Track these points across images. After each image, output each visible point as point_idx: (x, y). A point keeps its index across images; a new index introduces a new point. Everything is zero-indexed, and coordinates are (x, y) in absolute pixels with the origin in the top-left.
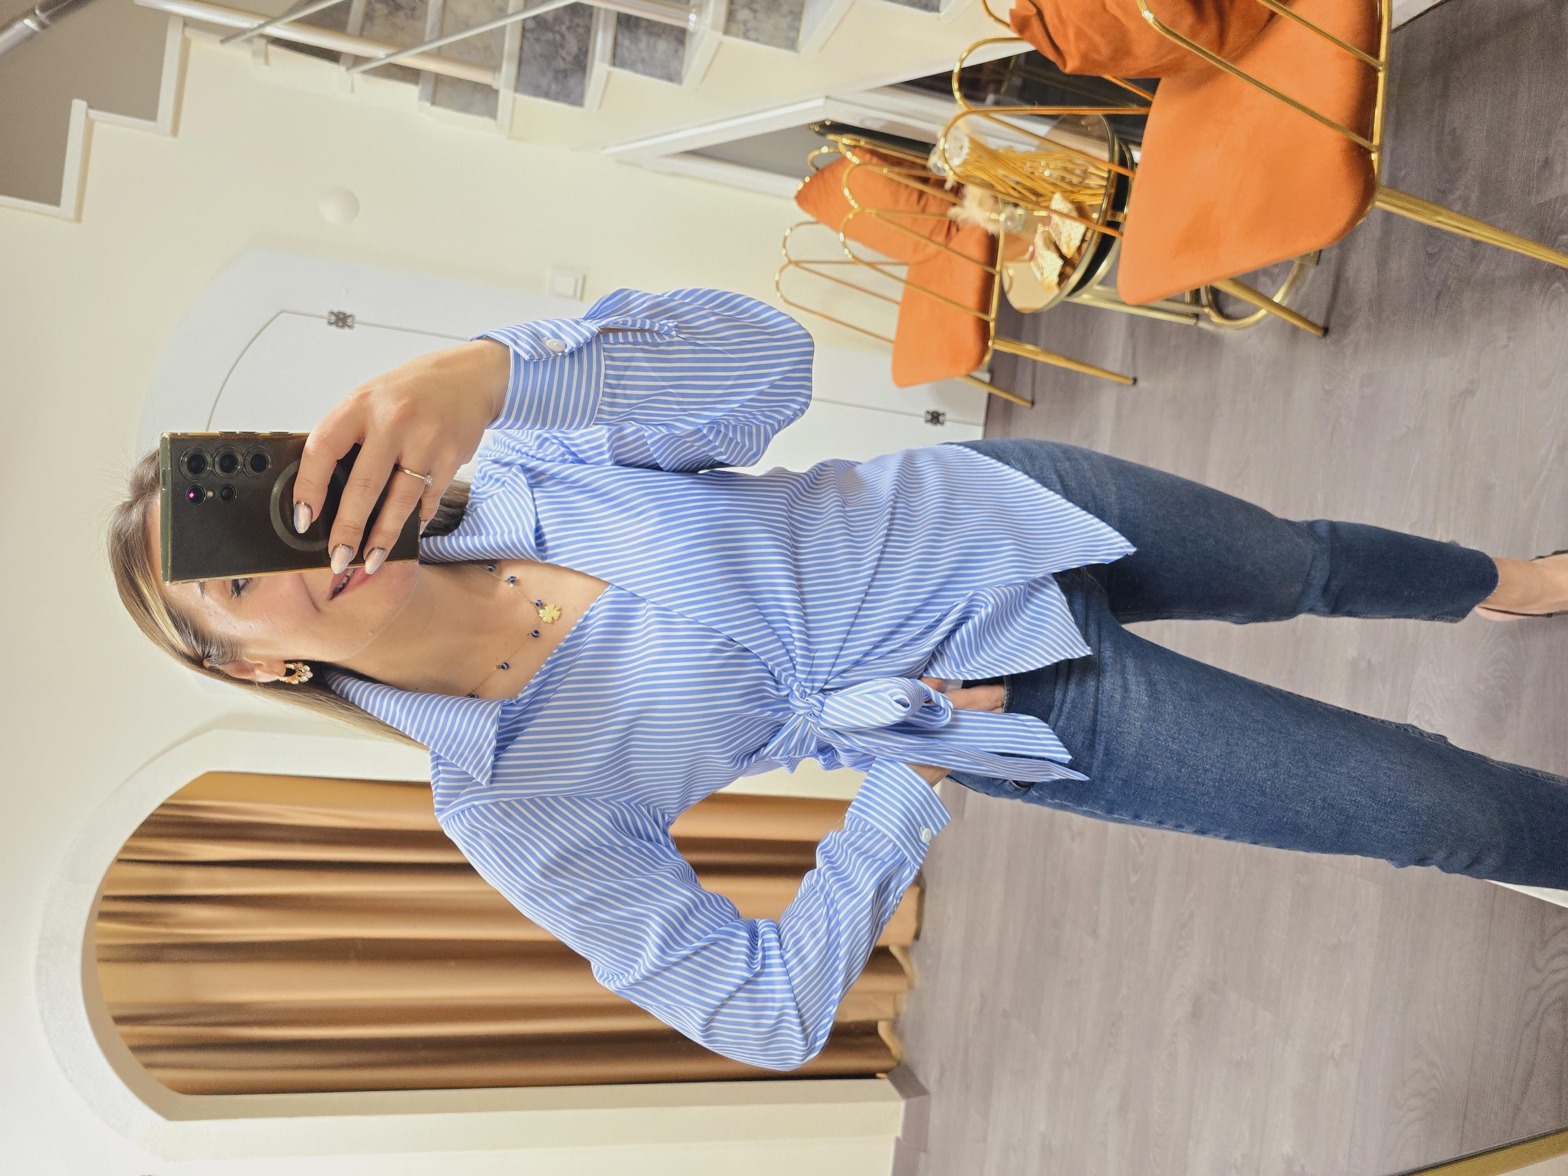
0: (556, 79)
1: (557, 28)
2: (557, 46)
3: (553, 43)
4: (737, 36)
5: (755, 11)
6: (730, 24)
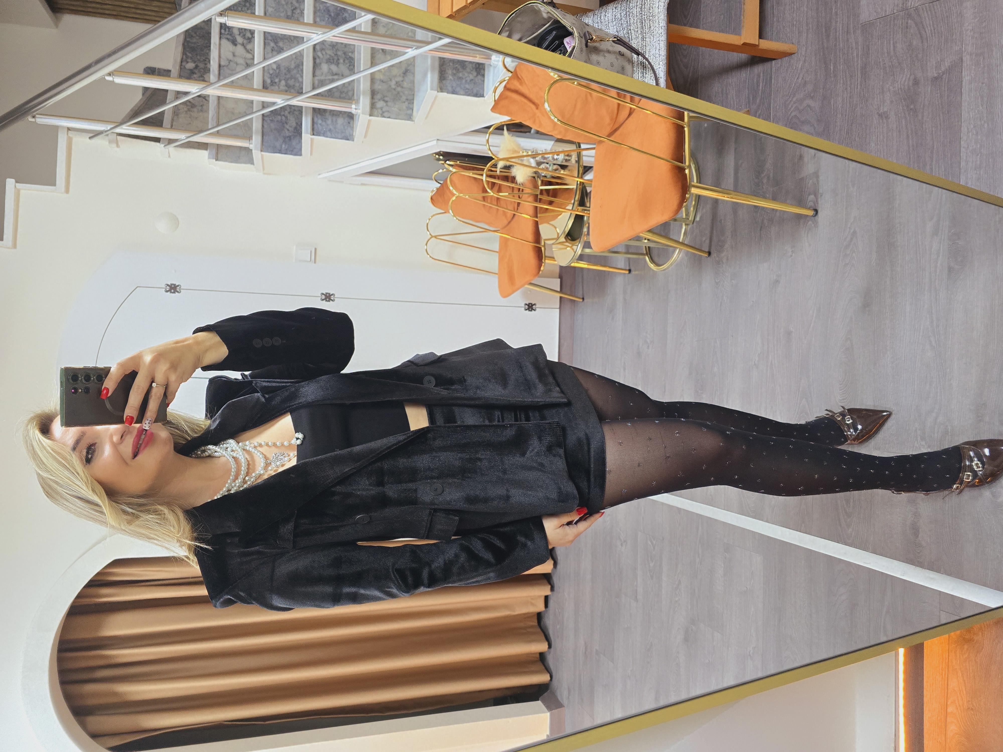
0: (284, 141)
1: (282, 113)
2: (283, 124)
3: (281, 121)
4: (378, 116)
5: (386, 102)
6: (373, 110)
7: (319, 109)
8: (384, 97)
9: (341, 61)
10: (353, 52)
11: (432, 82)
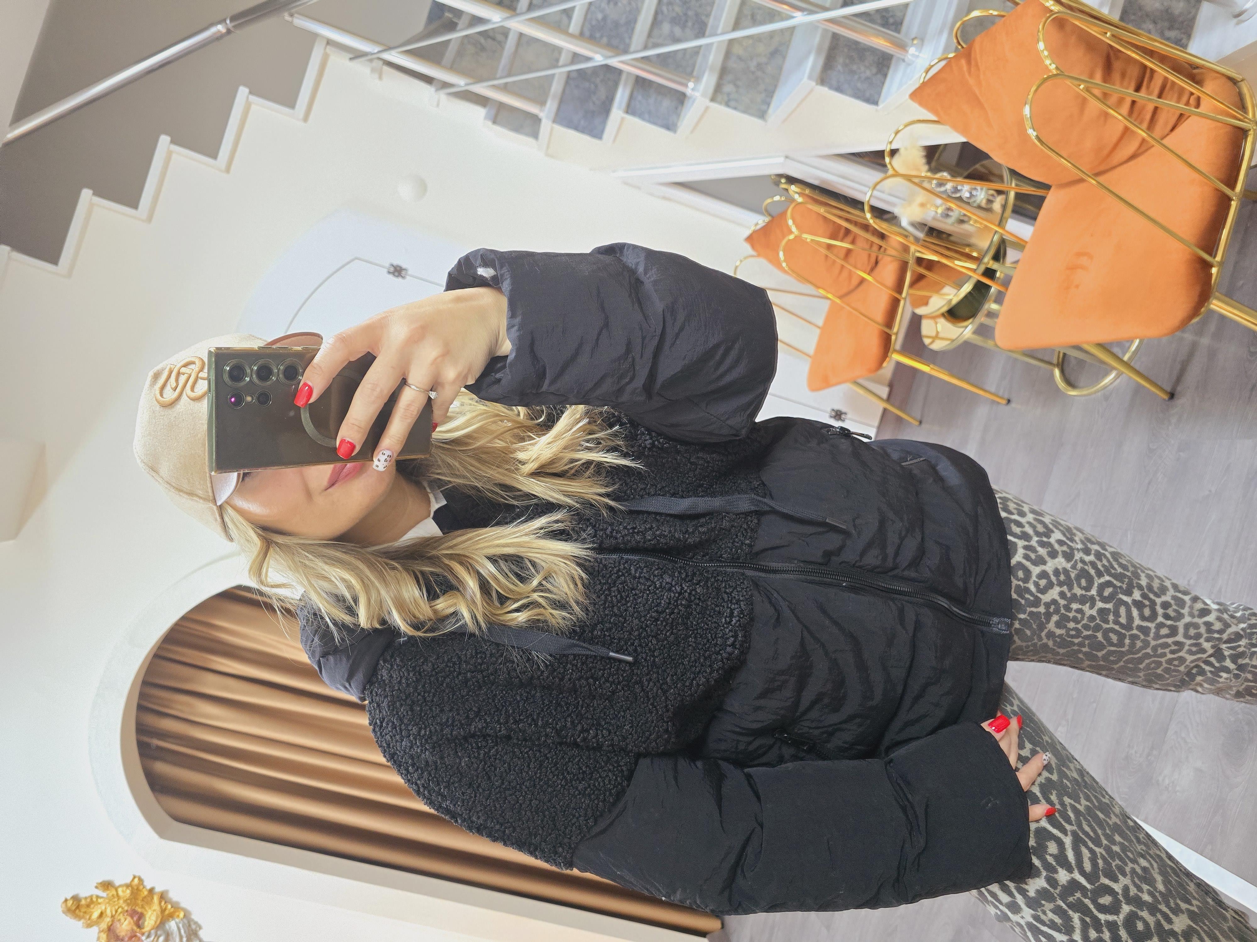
0: (585, 116)
2: (591, 93)
3: (588, 90)
4: (720, 103)
5: (737, 86)
6: (717, 95)
7: (644, 80)
8: (737, 79)
9: (690, 24)
10: (708, 16)
11: (813, 68)
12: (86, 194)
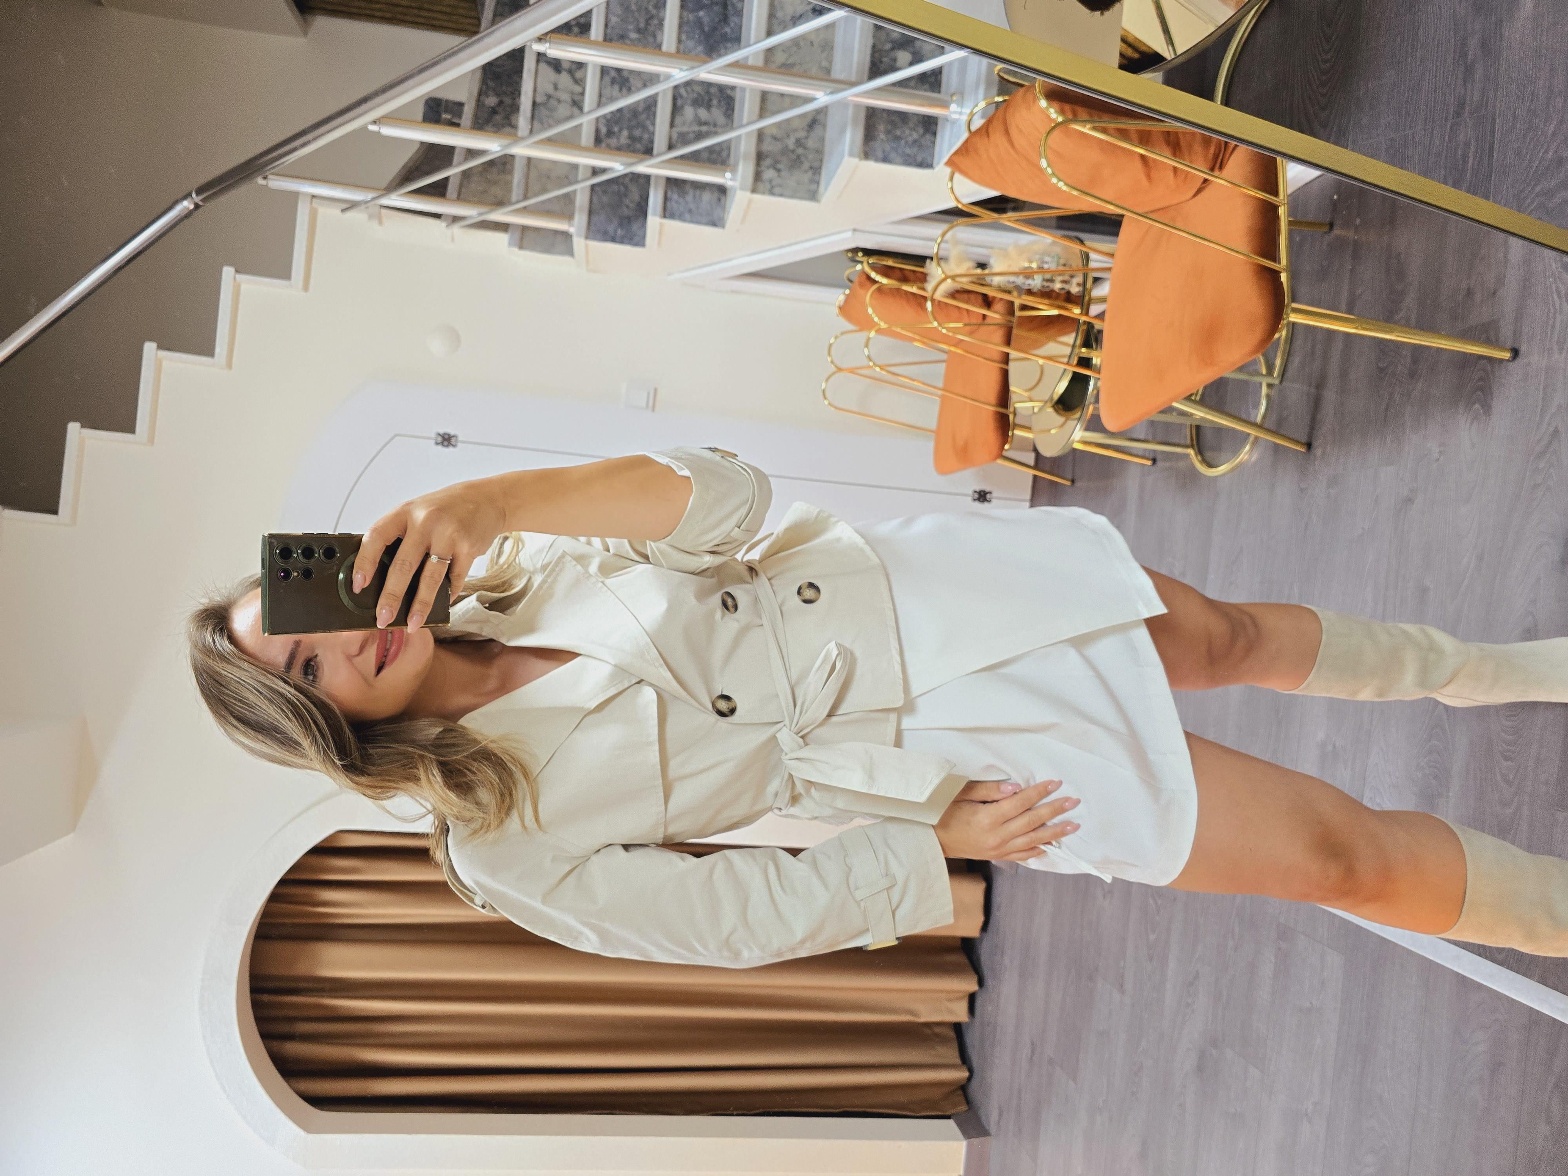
0: (621, 225)
2: (621, 196)
3: (618, 195)
4: (763, 193)
5: (779, 171)
6: (757, 183)
7: (676, 179)
8: (777, 162)
9: (715, 102)
11: (852, 143)
12: (73, 428)
